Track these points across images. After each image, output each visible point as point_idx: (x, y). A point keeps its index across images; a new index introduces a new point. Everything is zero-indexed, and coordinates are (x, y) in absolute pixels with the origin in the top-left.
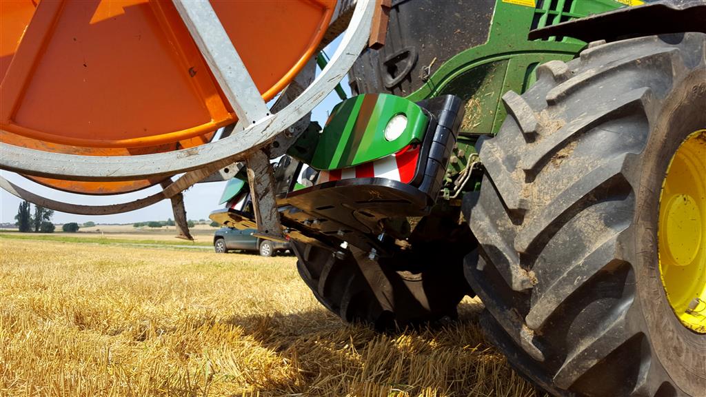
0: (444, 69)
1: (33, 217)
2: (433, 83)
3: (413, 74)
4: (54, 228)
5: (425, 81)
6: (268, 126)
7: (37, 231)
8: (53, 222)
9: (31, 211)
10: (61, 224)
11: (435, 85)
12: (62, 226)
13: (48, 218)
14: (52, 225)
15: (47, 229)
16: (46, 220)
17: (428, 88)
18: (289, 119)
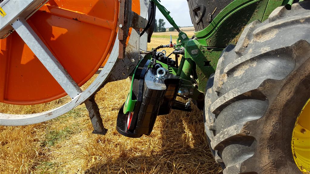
0: (222, 13)
1: (158, 26)
2: (215, 23)
3: (203, 19)
4: (166, 30)
5: (210, 22)
6: (78, 100)
7: (160, 32)
8: (165, 27)
9: (157, 24)
10: (168, 28)
11: (216, 24)
12: (168, 29)
13: (163, 26)
14: (165, 28)
15: (163, 31)
16: (163, 27)
17: (212, 26)
18: (86, 96)
